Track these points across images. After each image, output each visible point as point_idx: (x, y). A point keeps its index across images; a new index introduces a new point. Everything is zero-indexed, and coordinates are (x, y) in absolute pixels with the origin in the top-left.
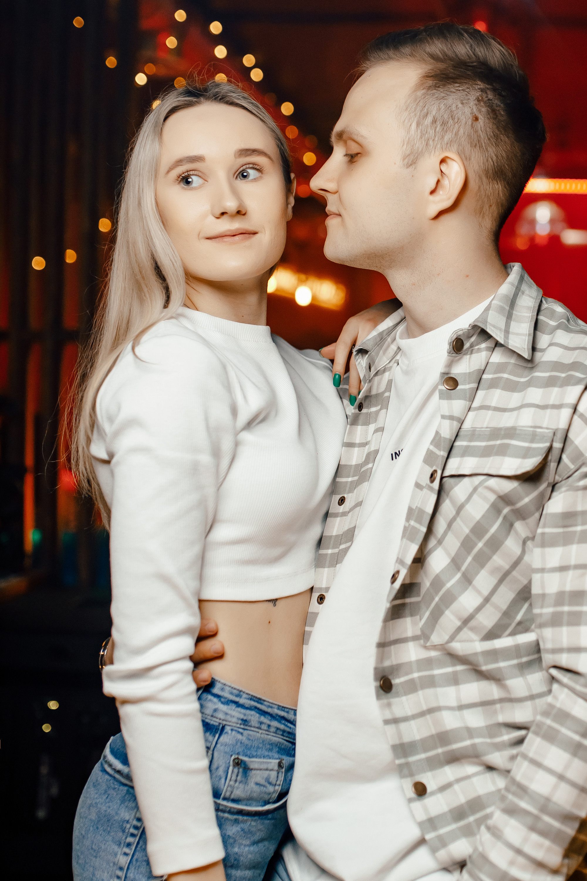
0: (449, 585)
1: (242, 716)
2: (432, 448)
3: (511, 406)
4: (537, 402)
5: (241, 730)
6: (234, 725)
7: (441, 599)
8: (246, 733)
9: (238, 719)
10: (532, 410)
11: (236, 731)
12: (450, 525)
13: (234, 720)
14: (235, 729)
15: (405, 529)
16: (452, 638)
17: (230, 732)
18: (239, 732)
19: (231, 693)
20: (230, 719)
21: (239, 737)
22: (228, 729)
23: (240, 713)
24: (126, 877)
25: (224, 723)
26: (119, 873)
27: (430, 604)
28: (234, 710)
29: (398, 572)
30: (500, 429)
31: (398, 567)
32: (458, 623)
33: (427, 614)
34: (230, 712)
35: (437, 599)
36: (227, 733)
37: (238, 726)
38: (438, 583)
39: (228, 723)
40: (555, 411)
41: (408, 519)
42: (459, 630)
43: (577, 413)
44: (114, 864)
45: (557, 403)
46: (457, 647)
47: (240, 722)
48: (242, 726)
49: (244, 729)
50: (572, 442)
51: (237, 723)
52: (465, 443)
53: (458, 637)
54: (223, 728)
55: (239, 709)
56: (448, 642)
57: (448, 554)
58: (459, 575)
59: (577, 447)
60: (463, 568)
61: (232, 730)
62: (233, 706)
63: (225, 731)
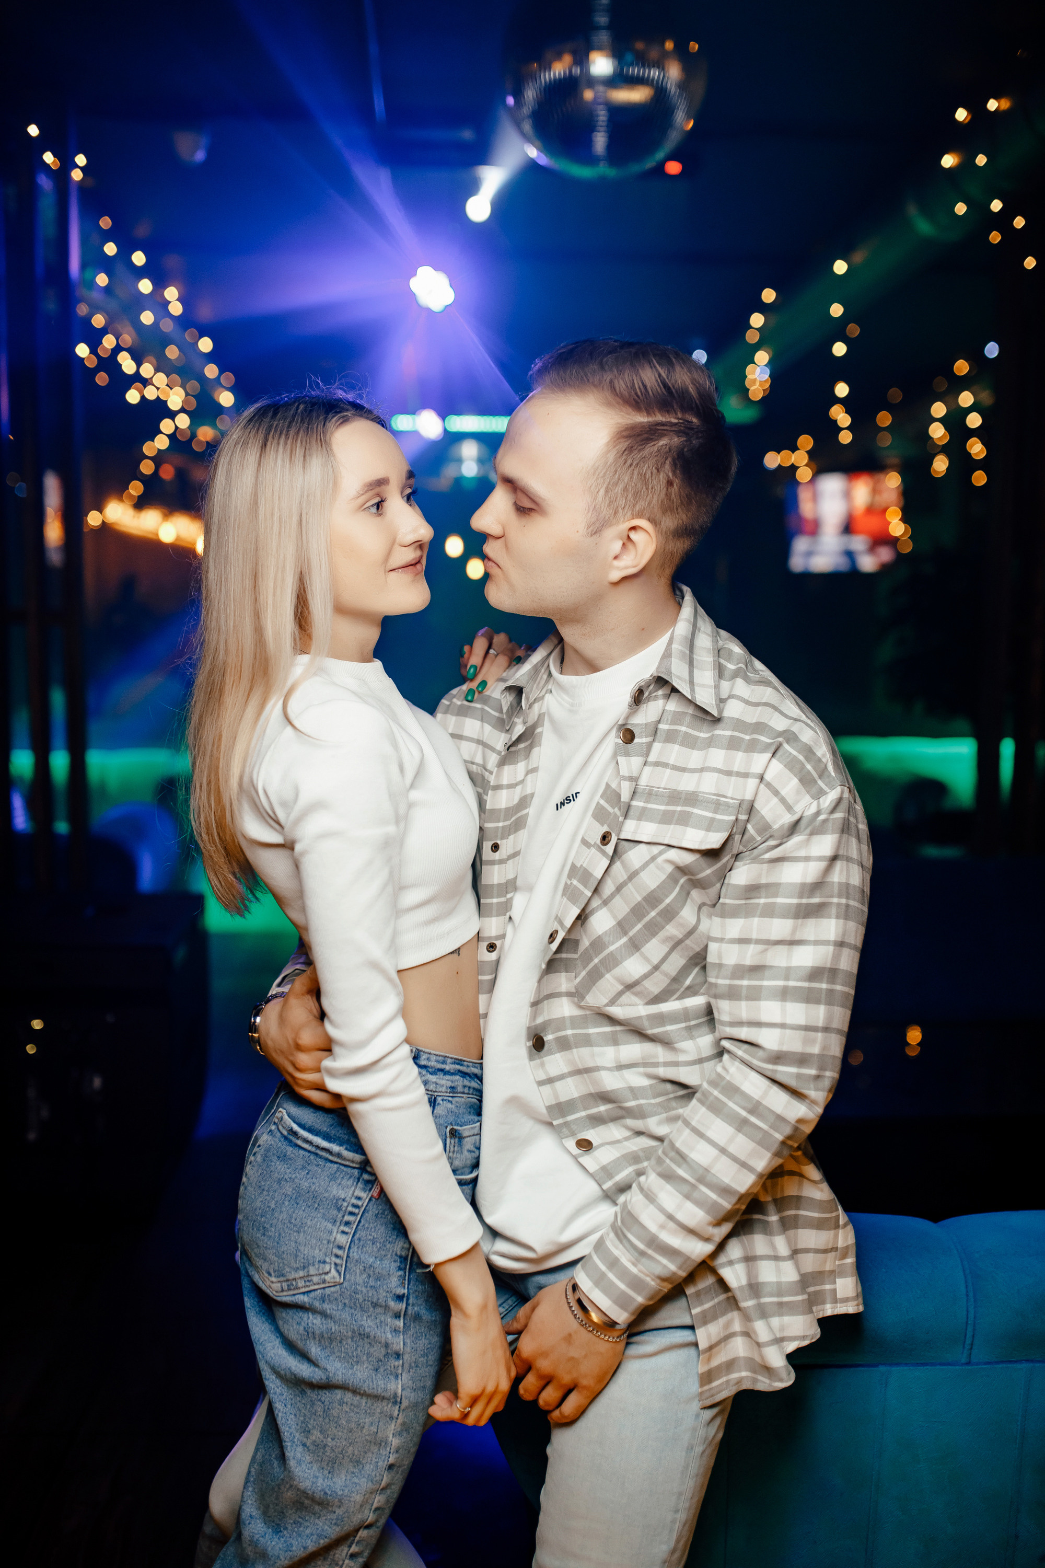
0: (612, 948)
1: (450, 1084)
2: (602, 802)
3: (691, 765)
4: (720, 767)
5: (450, 1099)
6: (444, 1094)
7: (600, 961)
8: (454, 1100)
9: (447, 1087)
10: (716, 775)
11: (446, 1100)
12: (619, 889)
13: (444, 1089)
14: (446, 1098)
15: (566, 887)
16: (612, 1002)
17: (441, 1102)
18: (449, 1101)
19: (438, 1061)
20: (440, 1090)
21: (450, 1106)
22: (439, 1099)
23: (448, 1080)
24: (348, 1256)
25: (436, 1094)
26: (340, 1253)
27: (588, 964)
28: (442, 1079)
29: (557, 932)
30: (680, 792)
31: (556, 926)
32: (621, 987)
33: (584, 973)
34: (439, 1082)
35: (596, 961)
36: (439, 1104)
37: (448, 1094)
38: (598, 944)
39: (439, 1094)
40: (741, 780)
41: (570, 876)
42: (620, 994)
43: (764, 782)
44: (329, 1242)
45: (742, 771)
46: (617, 1011)
47: (449, 1090)
48: (451, 1095)
49: (452, 1097)
50: (758, 812)
51: (446, 1092)
52: (641, 804)
53: (620, 1001)
54: (435, 1098)
55: (447, 1077)
56: (607, 1005)
57: (614, 917)
58: (624, 940)
59: (763, 817)
60: (631, 934)
61: (443, 1100)
62: (441, 1075)
63: (437, 1102)
